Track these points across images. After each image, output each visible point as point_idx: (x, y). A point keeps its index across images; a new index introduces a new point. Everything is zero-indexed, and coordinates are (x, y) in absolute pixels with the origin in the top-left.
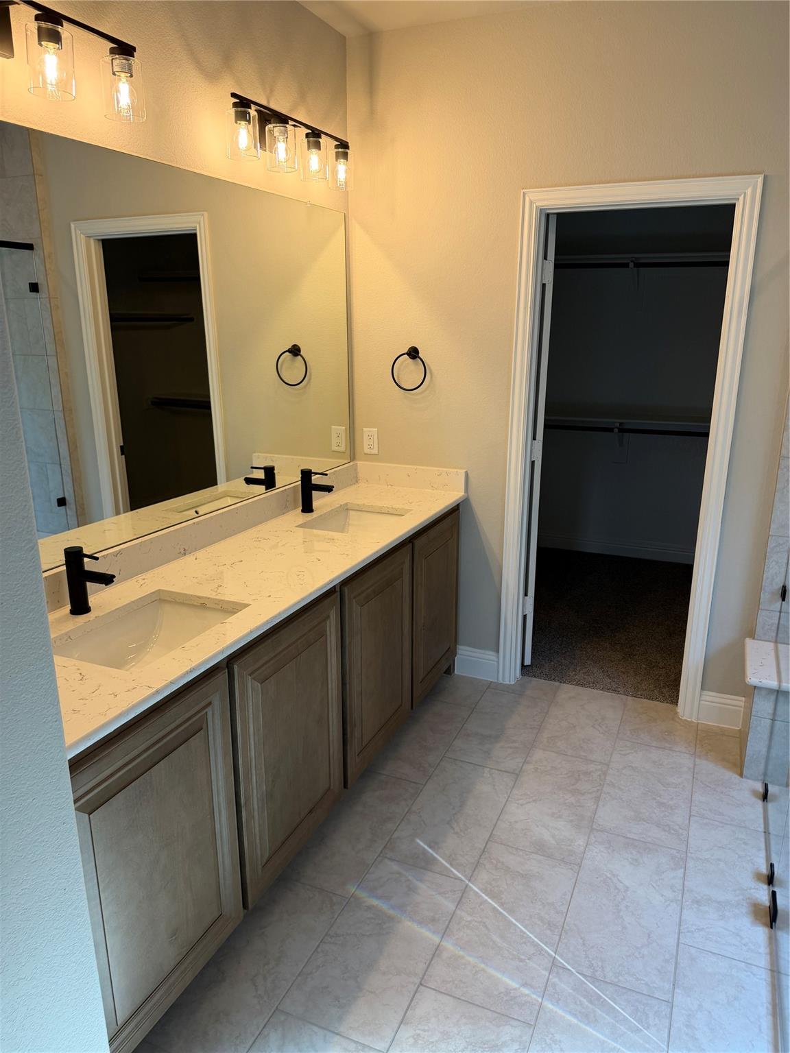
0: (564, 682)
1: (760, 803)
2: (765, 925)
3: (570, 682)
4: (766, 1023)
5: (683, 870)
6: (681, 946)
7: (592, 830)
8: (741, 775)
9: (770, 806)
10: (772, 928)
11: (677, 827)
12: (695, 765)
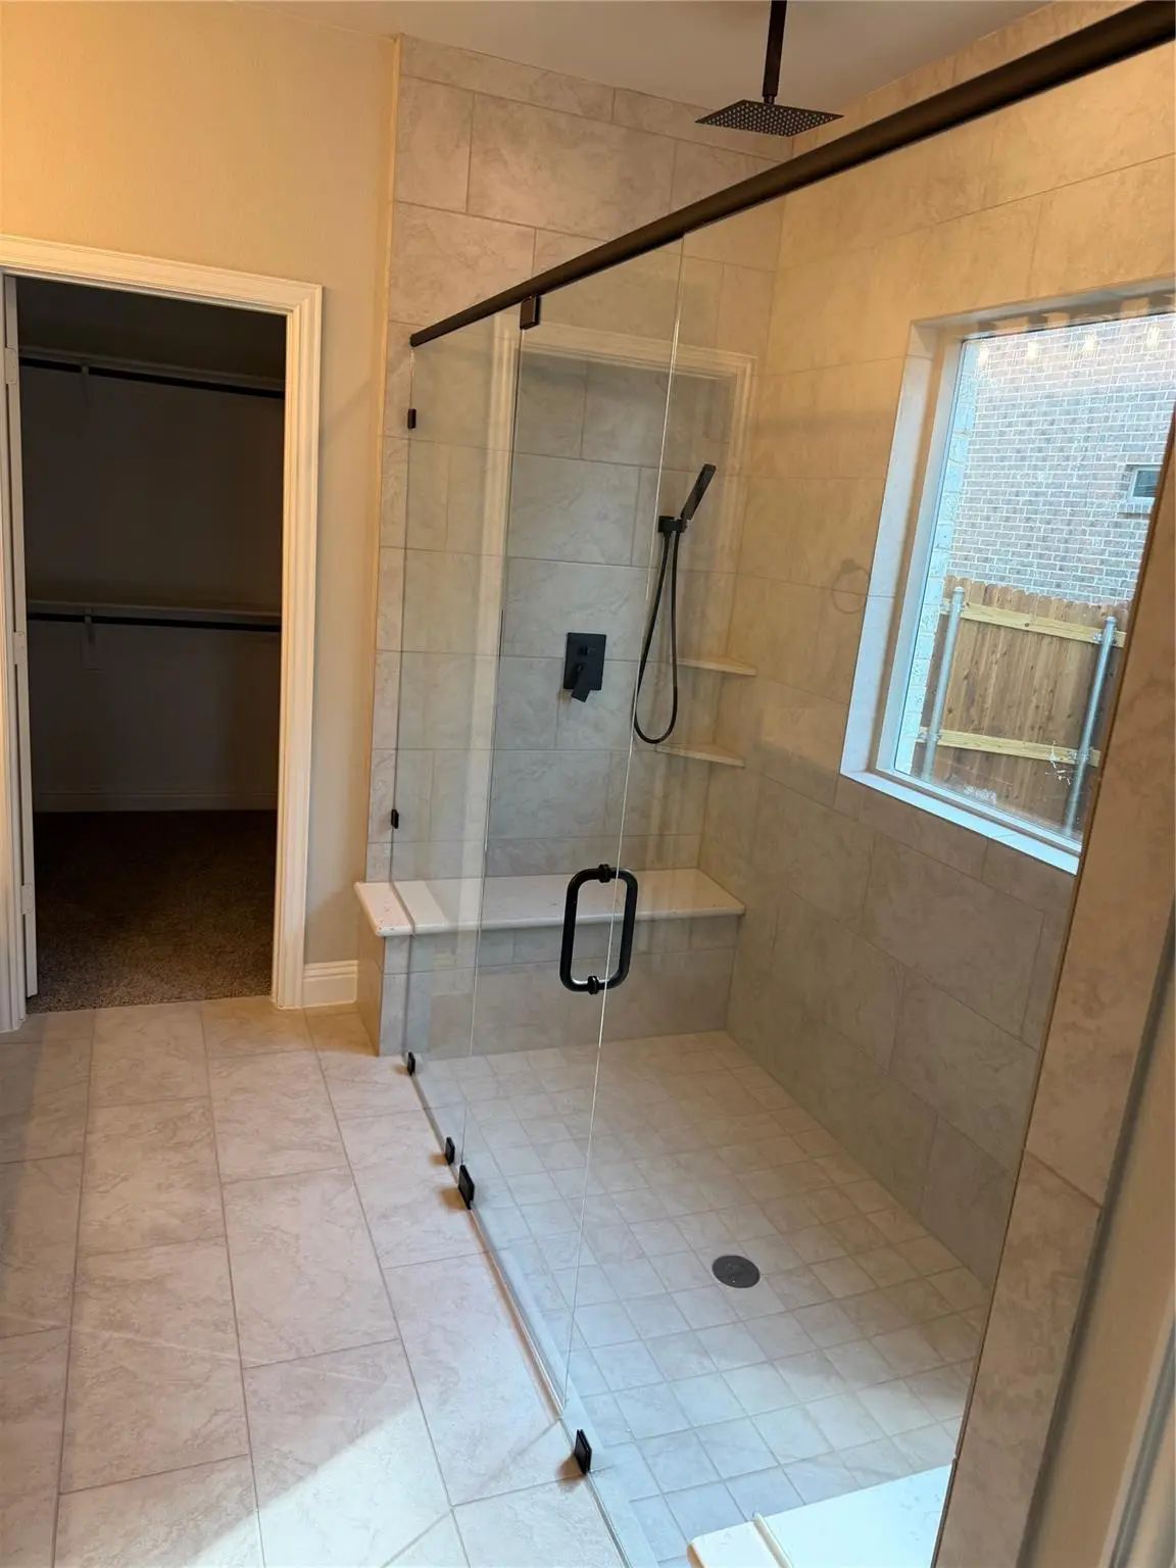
0: (100, 1007)
1: (407, 1079)
2: (461, 1208)
3: (111, 1004)
4: (500, 1308)
5: (353, 1188)
6: (385, 1272)
7: (222, 1186)
8: (377, 1054)
9: (420, 1077)
10: (469, 1208)
11: (327, 1142)
12: (320, 1060)
